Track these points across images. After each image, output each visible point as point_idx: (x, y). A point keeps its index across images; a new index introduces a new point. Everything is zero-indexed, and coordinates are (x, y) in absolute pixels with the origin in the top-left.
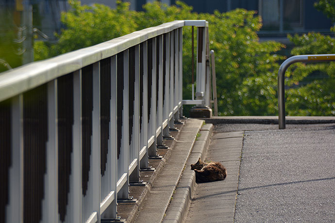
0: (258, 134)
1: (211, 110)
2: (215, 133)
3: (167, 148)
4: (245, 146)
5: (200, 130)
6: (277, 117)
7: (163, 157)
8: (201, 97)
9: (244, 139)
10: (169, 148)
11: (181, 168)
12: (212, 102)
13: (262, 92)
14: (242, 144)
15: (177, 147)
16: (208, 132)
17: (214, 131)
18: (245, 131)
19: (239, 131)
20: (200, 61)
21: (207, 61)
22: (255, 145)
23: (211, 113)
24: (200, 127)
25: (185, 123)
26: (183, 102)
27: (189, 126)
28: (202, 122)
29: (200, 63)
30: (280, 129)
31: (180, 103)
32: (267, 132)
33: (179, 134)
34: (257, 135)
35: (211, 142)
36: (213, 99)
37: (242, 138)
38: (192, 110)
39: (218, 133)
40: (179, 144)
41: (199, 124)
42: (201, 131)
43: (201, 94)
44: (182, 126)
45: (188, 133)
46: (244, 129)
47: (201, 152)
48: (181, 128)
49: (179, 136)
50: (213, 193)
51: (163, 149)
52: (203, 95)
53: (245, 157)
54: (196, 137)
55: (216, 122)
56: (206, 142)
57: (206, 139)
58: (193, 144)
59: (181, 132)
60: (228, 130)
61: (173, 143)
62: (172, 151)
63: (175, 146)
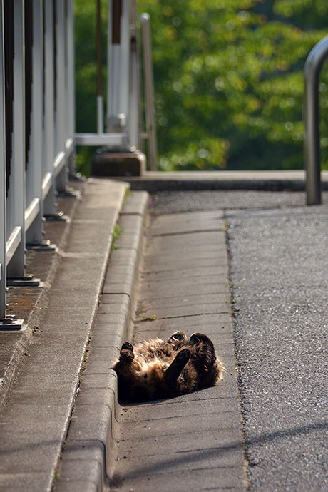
0: (261, 221)
1: (142, 157)
2: (154, 215)
3: (37, 284)
4: (234, 263)
5: (120, 214)
6: (299, 175)
7: (25, 323)
8: (118, 128)
9: (228, 238)
10: (42, 284)
11: (77, 362)
12: (145, 135)
13: (220, 84)
14: (225, 254)
15: (65, 277)
16: (139, 219)
17: (153, 211)
18: (225, 209)
19: (210, 210)
20: (117, 39)
21: (133, 40)
22: (261, 259)
23: (143, 166)
24: (118, 205)
25: (82, 194)
26: (76, 140)
27: (92, 205)
28: (122, 187)
29: (116, 47)
30: (309, 204)
31: (69, 143)
32: (280, 216)
33: (67, 230)
34: (259, 225)
35: (147, 246)
36: (145, 130)
37: (223, 234)
38: (98, 158)
39: (161, 214)
40: (68, 265)
41: (116, 195)
42: (124, 217)
43: (119, 120)
44: (75, 204)
45: (91, 225)
46: (223, 205)
47: (127, 289)
48: (72, 211)
49: (69, 238)
50: (173, 455)
51: (27, 289)
52: (123, 123)
53: (242, 303)
54: (110, 239)
55: (155, 188)
56: (138, 252)
57: (136, 245)
58: (105, 264)
59: (72, 224)
60: (185, 208)
61: (54, 264)
62: (50, 294)
63: (60, 271)
